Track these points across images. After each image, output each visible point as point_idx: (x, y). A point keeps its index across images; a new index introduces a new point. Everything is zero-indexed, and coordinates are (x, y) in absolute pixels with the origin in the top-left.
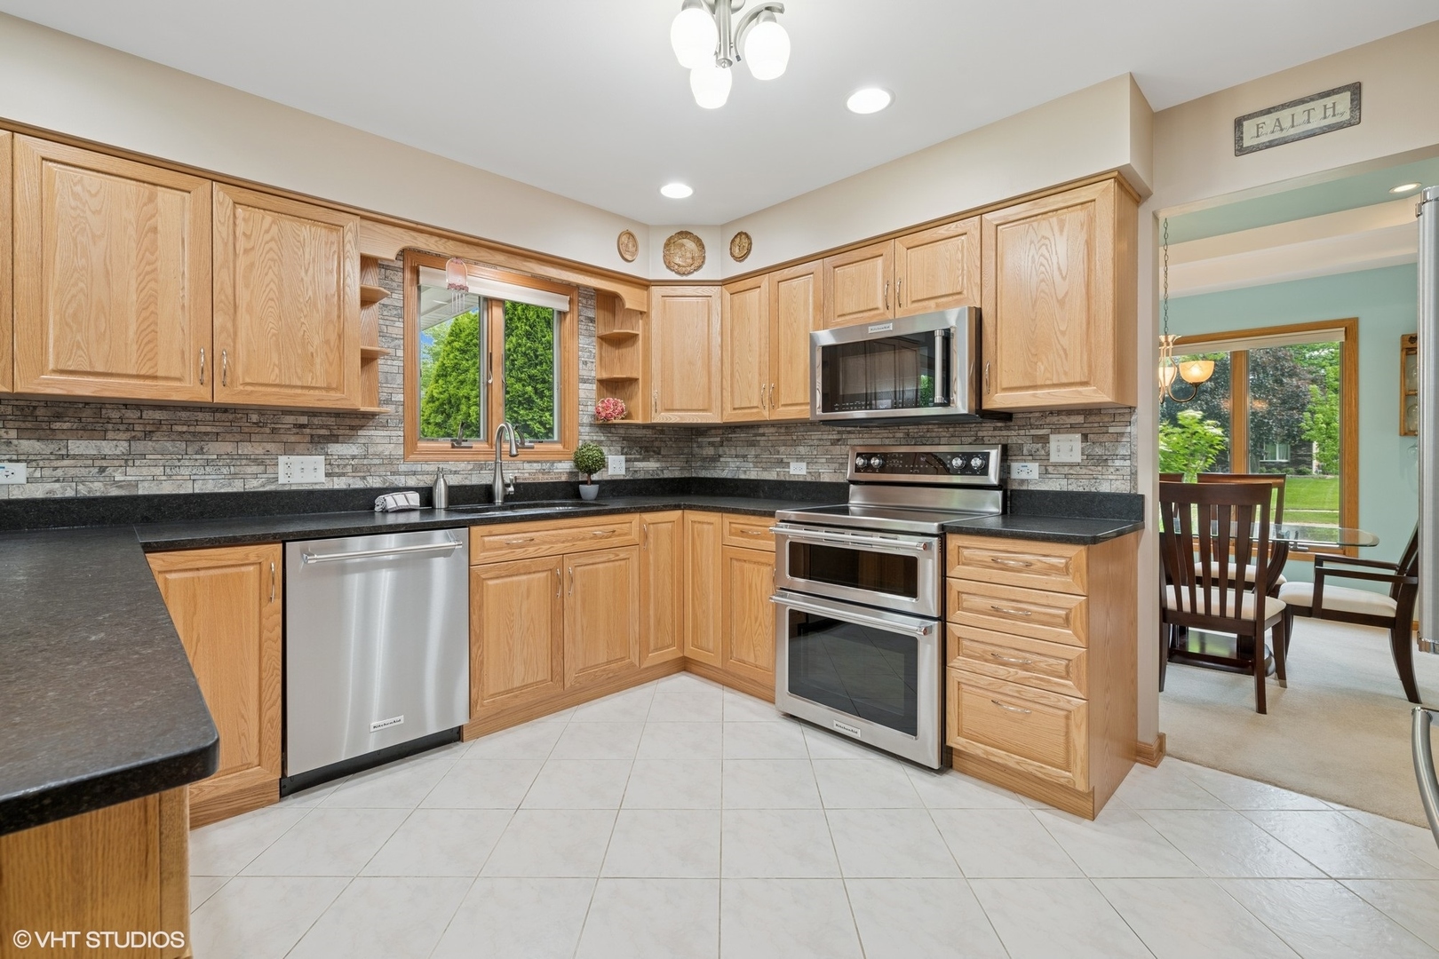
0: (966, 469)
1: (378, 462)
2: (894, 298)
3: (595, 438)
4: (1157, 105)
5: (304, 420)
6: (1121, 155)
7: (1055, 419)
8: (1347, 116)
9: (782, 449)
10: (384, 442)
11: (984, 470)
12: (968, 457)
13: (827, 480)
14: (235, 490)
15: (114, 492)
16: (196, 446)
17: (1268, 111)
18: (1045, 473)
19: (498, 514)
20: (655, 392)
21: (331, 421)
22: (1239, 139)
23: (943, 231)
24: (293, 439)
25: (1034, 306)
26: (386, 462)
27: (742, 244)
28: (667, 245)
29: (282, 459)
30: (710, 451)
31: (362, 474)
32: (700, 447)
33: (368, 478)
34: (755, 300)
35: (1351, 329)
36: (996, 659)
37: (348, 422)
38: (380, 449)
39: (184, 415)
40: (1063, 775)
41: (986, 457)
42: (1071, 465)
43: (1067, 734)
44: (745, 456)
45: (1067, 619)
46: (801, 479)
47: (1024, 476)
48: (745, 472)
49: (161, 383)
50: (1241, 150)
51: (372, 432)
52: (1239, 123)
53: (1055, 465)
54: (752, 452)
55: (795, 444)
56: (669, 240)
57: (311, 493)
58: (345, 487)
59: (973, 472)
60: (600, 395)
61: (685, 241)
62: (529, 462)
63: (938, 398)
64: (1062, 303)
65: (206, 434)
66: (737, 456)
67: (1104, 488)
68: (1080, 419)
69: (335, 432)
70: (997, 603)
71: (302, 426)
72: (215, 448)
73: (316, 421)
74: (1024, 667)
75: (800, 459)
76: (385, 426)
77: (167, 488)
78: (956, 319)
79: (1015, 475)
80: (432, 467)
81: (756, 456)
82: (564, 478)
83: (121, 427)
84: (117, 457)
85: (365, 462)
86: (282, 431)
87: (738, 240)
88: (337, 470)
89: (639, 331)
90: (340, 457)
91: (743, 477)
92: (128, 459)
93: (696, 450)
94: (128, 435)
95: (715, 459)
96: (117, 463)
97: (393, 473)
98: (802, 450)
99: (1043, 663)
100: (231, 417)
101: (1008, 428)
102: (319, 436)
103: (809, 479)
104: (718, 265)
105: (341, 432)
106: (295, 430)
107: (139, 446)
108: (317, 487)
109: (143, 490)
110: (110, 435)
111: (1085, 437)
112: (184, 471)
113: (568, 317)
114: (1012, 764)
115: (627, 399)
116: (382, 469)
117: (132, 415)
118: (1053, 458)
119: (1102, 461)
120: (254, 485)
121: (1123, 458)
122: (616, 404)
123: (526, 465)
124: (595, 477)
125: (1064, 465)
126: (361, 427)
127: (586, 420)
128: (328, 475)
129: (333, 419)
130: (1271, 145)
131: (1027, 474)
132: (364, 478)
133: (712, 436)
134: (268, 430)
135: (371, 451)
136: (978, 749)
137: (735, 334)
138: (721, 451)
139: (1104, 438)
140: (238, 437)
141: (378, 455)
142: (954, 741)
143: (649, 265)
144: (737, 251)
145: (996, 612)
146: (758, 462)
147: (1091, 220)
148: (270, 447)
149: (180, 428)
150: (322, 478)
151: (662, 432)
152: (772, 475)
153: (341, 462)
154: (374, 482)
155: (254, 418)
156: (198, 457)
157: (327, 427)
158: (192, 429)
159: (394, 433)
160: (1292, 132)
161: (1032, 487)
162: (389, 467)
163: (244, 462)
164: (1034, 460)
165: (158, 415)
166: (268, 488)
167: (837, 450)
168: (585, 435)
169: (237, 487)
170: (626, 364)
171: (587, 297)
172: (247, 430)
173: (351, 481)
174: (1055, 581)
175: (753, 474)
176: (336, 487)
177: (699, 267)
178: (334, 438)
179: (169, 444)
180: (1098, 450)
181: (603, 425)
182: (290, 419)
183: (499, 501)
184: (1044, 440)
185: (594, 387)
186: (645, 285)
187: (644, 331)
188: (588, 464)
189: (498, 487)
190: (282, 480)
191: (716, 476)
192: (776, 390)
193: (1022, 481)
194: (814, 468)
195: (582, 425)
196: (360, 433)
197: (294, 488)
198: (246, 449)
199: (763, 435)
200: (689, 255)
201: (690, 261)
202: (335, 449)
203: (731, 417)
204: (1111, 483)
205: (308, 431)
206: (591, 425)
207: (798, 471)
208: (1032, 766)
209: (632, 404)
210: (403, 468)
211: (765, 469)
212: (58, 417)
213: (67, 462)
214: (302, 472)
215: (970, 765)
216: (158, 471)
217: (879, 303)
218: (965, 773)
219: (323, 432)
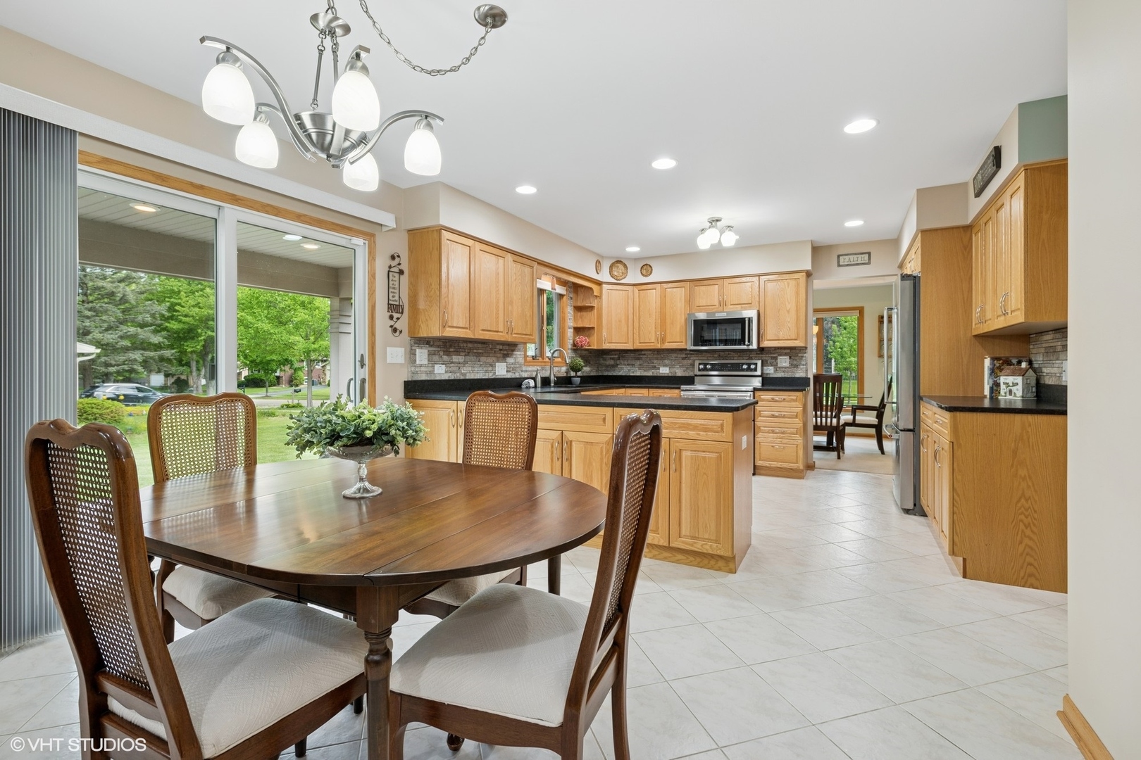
0: (749, 369)
1: (518, 366)
2: (723, 303)
3: (575, 357)
4: (815, 245)
5: (501, 347)
6: (809, 267)
7: (780, 351)
8: (867, 262)
9: (655, 361)
10: (518, 356)
11: (755, 370)
12: (749, 365)
13: (680, 375)
15: (462, 378)
16: (478, 358)
17: (847, 255)
18: (776, 370)
20: (604, 334)
22: (839, 262)
23: (744, 279)
24: (499, 355)
25: (779, 311)
26: (520, 366)
27: (646, 269)
28: (611, 267)
29: (497, 364)
30: (612, 362)
31: (515, 371)
32: (605, 360)
34: (653, 295)
35: (861, 310)
36: (773, 432)
37: (511, 348)
39: (476, 345)
40: (794, 466)
41: (756, 364)
42: (786, 368)
43: (797, 452)
44: (633, 365)
45: (797, 416)
46: (666, 375)
47: (768, 372)
48: (633, 372)
50: (839, 265)
51: (516, 353)
52: (839, 256)
53: (779, 368)
54: (638, 362)
55: (663, 359)
56: (613, 263)
57: (504, 379)
58: (510, 377)
59: (751, 370)
60: (574, 337)
61: (619, 265)
63: (747, 343)
64: (788, 312)
66: (628, 365)
67: (797, 375)
68: (789, 351)
69: (508, 352)
70: (773, 413)
71: (501, 350)
72: (483, 359)
73: (504, 347)
74: (783, 433)
75: (665, 366)
76: (519, 350)
77: (472, 376)
78: (750, 313)
79: (765, 372)
80: (535, 368)
81: (640, 365)
82: (565, 375)
83: (463, 350)
84: (462, 363)
85: (516, 366)
86: (496, 352)
87: (645, 267)
88: (509, 370)
89: (594, 303)
90: (510, 364)
91: (632, 374)
92: (465, 363)
93: (602, 362)
94: (464, 354)
95: (615, 366)
96: (462, 365)
97: (522, 371)
98: (666, 362)
99: (789, 430)
100: (486, 346)
101: (762, 354)
102: (505, 354)
103: (670, 375)
104: (634, 276)
105: (510, 352)
106: (499, 352)
107: (467, 358)
108: (504, 377)
109: (468, 377)
110: (461, 354)
111: (790, 358)
112: (476, 369)
113: (565, 297)
114: (779, 466)
115: (589, 337)
116: (520, 369)
117: (465, 345)
118: (779, 366)
119: (796, 366)
120: (489, 376)
121: (803, 365)
122: (586, 340)
124: (578, 374)
125: (782, 368)
126: (514, 350)
127: (570, 347)
128: (507, 371)
129: (508, 347)
130: (847, 265)
131: (770, 370)
132: (515, 373)
133: (612, 355)
134: (494, 352)
135: (516, 361)
136: (767, 464)
137: (641, 309)
138: (618, 362)
139: (797, 358)
140: (487, 355)
141: (518, 363)
142: (759, 463)
143: (605, 276)
144: (644, 272)
145: (773, 416)
146: (641, 367)
147: (798, 284)
148: (494, 359)
149: (475, 351)
150: (505, 373)
151: (591, 353)
152: (650, 373)
153: (510, 366)
154: (517, 375)
155: (491, 346)
156: (479, 363)
157: (506, 350)
158: (477, 351)
159: (520, 353)
160: (853, 263)
161: (771, 376)
163: (488, 365)
164: (772, 366)
165: (470, 345)
166: (494, 377)
167: (685, 362)
168: (568, 355)
170: (587, 320)
171: (570, 287)
172: (489, 351)
173: (512, 374)
174: (794, 404)
175: (638, 373)
176: (508, 377)
177: (625, 277)
178: (508, 355)
179: (473, 358)
180: (795, 362)
181: (576, 348)
182: (498, 347)
183: (552, 384)
184: (776, 358)
185: (572, 330)
186: (599, 283)
187: (598, 304)
188: (574, 368)
189: (552, 378)
190: (497, 374)
191: (615, 374)
192: (665, 335)
193: (767, 374)
194: (673, 370)
195: (568, 349)
196: (514, 353)
197: (500, 377)
198: (490, 360)
199: (645, 355)
200: (620, 271)
201: (621, 274)
202: (510, 360)
203: (638, 346)
204: (799, 374)
205: (502, 352)
206: (572, 349)
207: (664, 371)
208: (785, 465)
209: (591, 338)
210: (527, 369)
211: (645, 371)
212: (451, 346)
213: (453, 365)
214: (501, 371)
215: (762, 472)
216: (470, 369)
217: (716, 303)
218: (760, 474)
219: (505, 352)
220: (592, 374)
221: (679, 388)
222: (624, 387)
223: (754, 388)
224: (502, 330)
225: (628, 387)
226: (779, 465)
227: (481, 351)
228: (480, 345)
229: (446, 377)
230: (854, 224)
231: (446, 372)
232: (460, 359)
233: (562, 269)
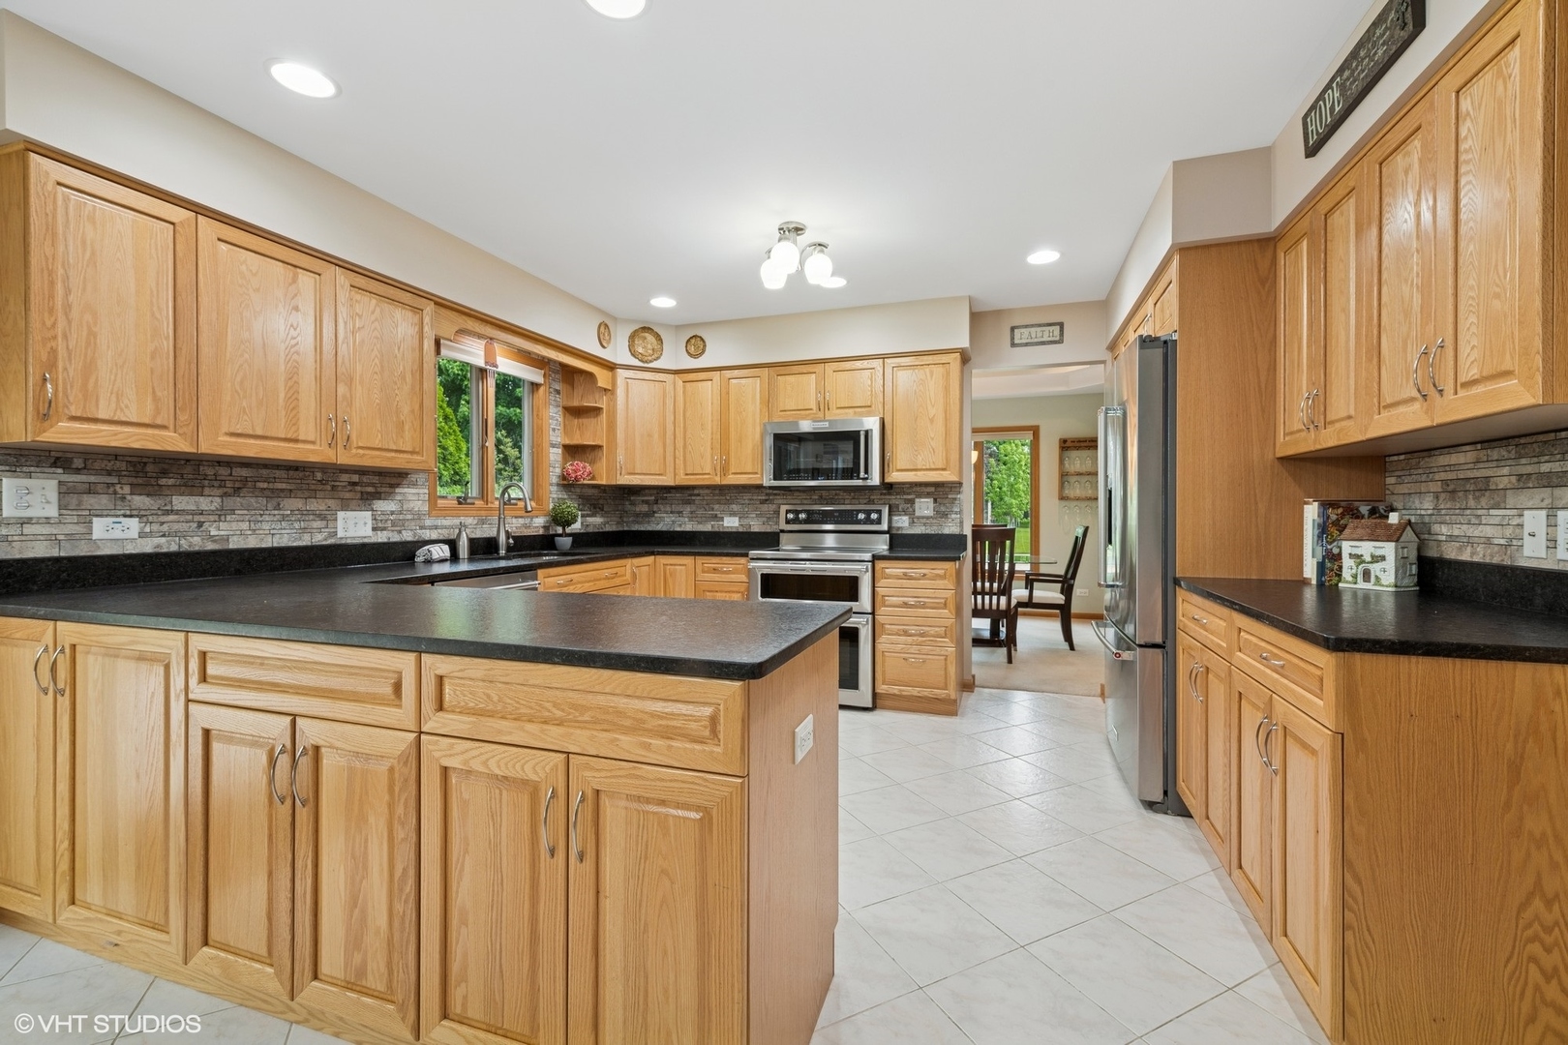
0: (868, 521)
1: (409, 517)
2: (823, 406)
3: (560, 496)
4: (976, 309)
5: (355, 478)
6: (964, 342)
7: (918, 489)
8: (1058, 339)
9: (716, 507)
10: (414, 497)
11: (879, 521)
12: (868, 513)
13: (757, 530)
14: (304, 544)
15: (210, 546)
16: (274, 502)
17: (1026, 326)
18: (912, 522)
19: (503, 564)
20: (620, 457)
21: (376, 479)
22: (1013, 338)
23: (858, 364)
24: (348, 495)
25: (916, 420)
26: (416, 517)
27: (696, 344)
28: (632, 337)
29: (341, 515)
30: (645, 508)
31: (399, 528)
32: (633, 504)
33: (403, 532)
34: (708, 391)
35: (1035, 431)
36: (906, 633)
37: (388, 480)
38: (411, 505)
39: (265, 472)
40: (941, 692)
41: (879, 512)
42: (928, 518)
43: (946, 669)
44: (680, 513)
45: (945, 604)
46: (734, 530)
47: (899, 525)
48: (680, 525)
49: (300, 446)
50: (1013, 345)
51: (406, 490)
52: (1013, 329)
53: (918, 518)
54: (688, 509)
55: (729, 502)
56: (636, 331)
57: (364, 545)
58: (386, 540)
59: (872, 522)
60: (565, 461)
61: (647, 335)
62: (516, 517)
63: (862, 475)
64: (932, 421)
65: (282, 490)
66: (671, 512)
67: (947, 531)
68: (932, 489)
69: (379, 490)
70: (906, 599)
71: (354, 484)
73: (365, 479)
74: (922, 635)
75: (733, 514)
76: (415, 484)
77: (252, 543)
78: (871, 423)
79: (894, 525)
80: (457, 521)
81: (692, 513)
82: (541, 532)
83: (216, 484)
84: (211, 513)
85: (401, 517)
86: (340, 489)
87: (693, 341)
88: (380, 525)
89: (602, 403)
90: (383, 513)
91: (678, 529)
92: (221, 514)
93: (628, 507)
94: (220, 491)
95: (650, 514)
96: (212, 518)
97: (422, 528)
98: (735, 507)
99: (932, 631)
100: (301, 474)
101: (890, 494)
102: (368, 493)
103: (741, 530)
104: (674, 356)
105: (384, 489)
106: (349, 488)
107: (230, 502)
108: (366, 541)
109: (235, 544)
110: (207, 491)
111: (935, 501)
112: (266, 526)
113: (542, 389)
114: (916, 694)
115: (592, 462)
116: (413, 524)
118: (917, 514)
119: (945, 515)
120: (319, 539)
121: (956, 513)
122: (585, 467)
123: (514, 520)
124: (568, 530)
125: (923, 517)
126: (398, 485)
127: (554, 480)
128: (374, 529)
129: (377, 478)
130: (1027, 345)
131: (902, 522)
132: (400, 532)
133: (645, 495)
134: (329, 488)
135: (405, 507)
136: (895, 690)
137: (688, 414)
138: (655, 508)
139: (946, 501)
140: (307, 494)
141: (410, 511)
142: (882, 689)
143: (618, 352)
144: (692, 350)
145: (906, 605)
146: (693, 516)
147: (948, 373)
148: (331, 503)
149: (261, 485)
150: (369, 532)
151: (604, 491)
152: (707, 527)
153: (383, 517)
154: (407, 536)
155: (319, 476)
156: (276, 512)
157: (373, 485)
158: (271, 486)
159: (421, 491)
160: (1036, 340)
161: (904, 532)
162: (418, 522)
163: (311, 517)
164: (906, 514)
165: (244, 472)
166: (329, 542)
167: (765, 507)
168: (553, 495)
169: (305, 541)
170: (588, 433)
171: (556, 372)
172: (313, 487)
173: (390, 534)
174: (940, 583)
175: (689, 527)
176: (380, 540)
177: (658, 358)
178: (378, 496)
179: (253, 500)
180: (943, 509)
181: (567, 484)
182: (345, 477)
183: (502, 552)
184: (912, 502)
185: (560, 451)
186: (611, 367)
187: (608, 405)
188: (560, 519)
189: (502, 538)
190: (340, 534)
191: (650, 528)
192: (727, 462)
193: (899, 528)
194: (745, 522)
195: (551, 485)
196: (397, 490)
197: (349, 541)
198: (314, 505)
199: (698, 495)
200: (649, 346)
201: (650, 352)
202: (381, 505)
203: (682, 480)
204: (950, 528)
205: (358, 488)
206: (558, 485)
207: (731, 523)
208: (926, 692)
209: (598, 465)
210: (428, 522)
211: (699, 523)
212: (164, 473)
213: (171, 517)
214: (355, 526)
215: (888, 703)
216: (245, 526)
217: (813, 405)
218: (884, 708)
219: (370, 489)
220: (608, 528)
221: (746, 555)
222: (652, 553)
223: (874, 556)
225: (659, 553)
226: (915, 691)
227: (280, 486)
228: (281, 473)
229: (147, 546)
230: (1044, 257)
231: (142, 535)
232: (206, 503)
233: (513, 328)
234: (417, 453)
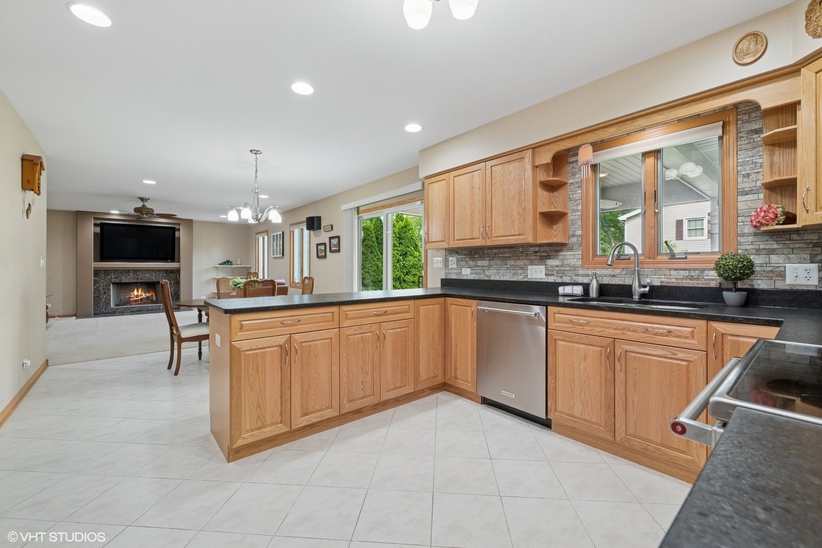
1: (568, 269)
3: (762, 247)
5: (537, 249)
10: (572, 258)
14: (515, 280)
15: (486, 278)
16: (504, 262)
19: (634, 306)
21: (547, 249)
24: (533, 258)
26: (572, 269)
29: (529, 267)
31: (561, 275)
33: (564, 277)
37: (555, 248)
38: (569, 262)
39: (501, 250)
51: (565, 253)
57: (538, 283)
58: (553, 281)
62: (675, 270)
65: (507, 257)
69: (549, 254)
71: (536, 252)
72: (512, 262)
73: (542, 249)
76: (571, 249)
77: (497, 278)
83: (488, 256)
84: (486, 266)
85: (562, 269)
86: (530, 255)
88: (550, 273)
90: (552, 266)
92: (489, 267)
94: (488, 259)
96: (487, 268)
97: (576, 275)
100: (514, 250)
102: (543, 256)
105: (552, 254)
106: (534, 254)
107: (493, 262)
108: (542, 280)
109: (493, 278)
110: (485, 259)
112: (502, 272)
116: (570, 272)
117: (490, 251)
120: (520, 278)
123: (673, 272)
124: (740, 285)
126: (560, 251)
127: (748, 230)
128: (546, 275)
129: (548, 248)
132: (561, 277)
134: (525, 255)
135: (565, 263)
140: (516, 258)
141: (569, 265)
148: (526, 262)
149: (501, 255)
150: (544, 277)
153: (552, 269)
155: (521, 249)
156: (505, 266)
157: (546, 252)
158: (503, 255)
159: (576, 253)
162: (574, 272)
163: (518, 268)
165: (495, 251)
166: (525, 280)
168: (747, 245)
169: (515, 279)
172: (518, 255)
173: (556, 278)
176: (550, 281)
178: (549, 257)
179: (497, 261)
182: (532, 249)
183: (635, 297)
185: (761, 195)
189: (635, 287)
190: (529, 277)
195: (743, 235)
196: (560, 253)
197: (534, 280)
198: (519, 263)
202: (550, 262)
205: (538, 254)
206: (756, 234)
210: (581, 272)
212: (476, 254)
213: (477, 268)
214: (537, 273)
216: (495, 271)
219: (545, 254)
224: (477, 237)
227: (506, 255)
228: (506, 250)
229: (471, 277)
231: (471, 274)
232: (485, 263)
233: (593, 128)
234: (522, 235)
